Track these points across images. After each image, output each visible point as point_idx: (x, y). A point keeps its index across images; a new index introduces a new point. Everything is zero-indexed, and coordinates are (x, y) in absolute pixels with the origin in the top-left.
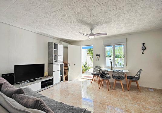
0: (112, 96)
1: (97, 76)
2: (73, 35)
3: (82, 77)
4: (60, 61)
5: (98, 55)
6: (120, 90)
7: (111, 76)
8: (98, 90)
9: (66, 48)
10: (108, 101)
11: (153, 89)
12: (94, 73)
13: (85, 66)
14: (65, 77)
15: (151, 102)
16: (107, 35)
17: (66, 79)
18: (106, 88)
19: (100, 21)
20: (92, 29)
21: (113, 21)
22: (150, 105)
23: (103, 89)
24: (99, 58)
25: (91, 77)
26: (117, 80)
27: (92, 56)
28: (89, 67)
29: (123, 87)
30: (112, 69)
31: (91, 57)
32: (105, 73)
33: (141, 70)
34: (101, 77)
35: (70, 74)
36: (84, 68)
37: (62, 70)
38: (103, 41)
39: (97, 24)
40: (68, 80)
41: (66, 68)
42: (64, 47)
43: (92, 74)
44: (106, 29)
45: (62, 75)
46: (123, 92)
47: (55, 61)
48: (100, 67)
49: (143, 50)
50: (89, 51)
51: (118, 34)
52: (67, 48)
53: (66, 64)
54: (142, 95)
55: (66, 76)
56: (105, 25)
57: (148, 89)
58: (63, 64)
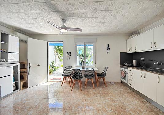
0: (86, 96)
1: (68, 77)
2: (36, 24)
3: (49, 80)
4: (12, 61)
5: (69, 54)
6: (91, 87)
7: (83, 75)
8: (70, 93)
9: (23, 42)
10: (83, 103)
11: (114, 82)
12: (64, 74)
13: (52, 66)
14: (22, 83)
15: (116, 94)
16: (81, 31)
17: (25, 86)
18: (78, 89)
19: (76, 12)
20: (64, 21)
21: (89, 17)
22: (116, 97)
23: (75, 90)
24: (70, 57)
25: (60, 79)
26: (88, 79)
27: (60, 55)
28: (57, 67)
29: (93, 85)
30: (83, 68)
31: (58, 56)
32: (78, 73)
33: (107, 68)
34: (74, 78)
35: (31, 78)
36: (51, 68)
37: (18, 73)
38: (75, 39)
39: (72, 16)
40: (29, 87)
41: (24, 70)
42: (21, 41)
43: (63, 75)
44: (80, 25)
45: (18, 80)
46: (94, 89)
47: (3, 61)
48: (71, 67)
49: (108, 50)
50: (57, 49)
51: (89, 33)
52: (26, 42)
53: (25, 65)
54: (108, 89)
55: (24, 81)
56: (80, 20)
57: (110, 82)
58: (19, 65)
